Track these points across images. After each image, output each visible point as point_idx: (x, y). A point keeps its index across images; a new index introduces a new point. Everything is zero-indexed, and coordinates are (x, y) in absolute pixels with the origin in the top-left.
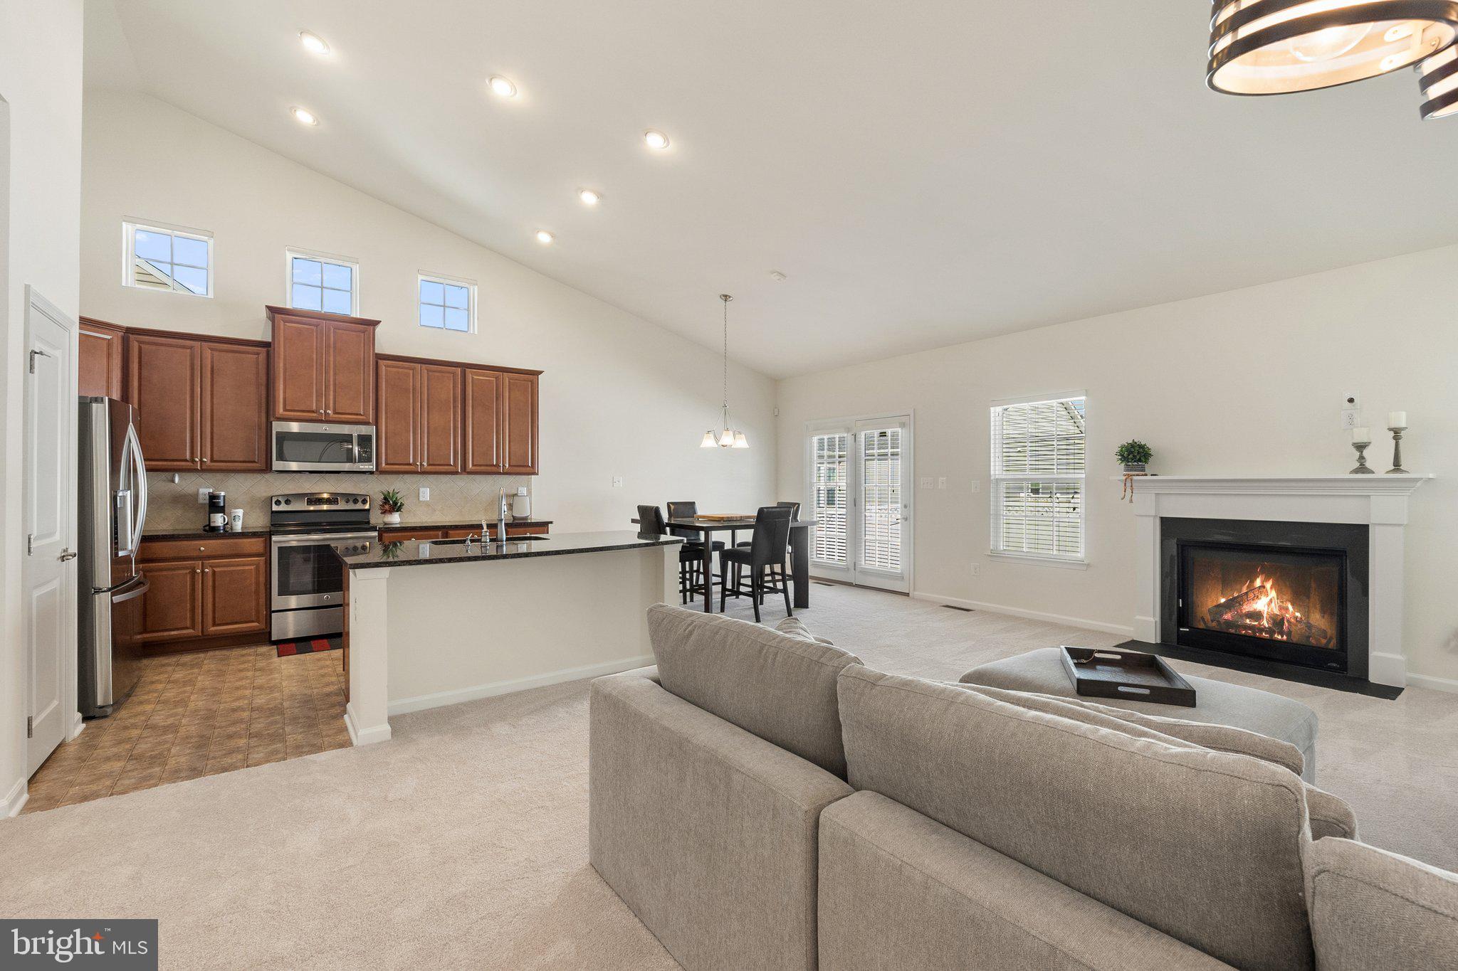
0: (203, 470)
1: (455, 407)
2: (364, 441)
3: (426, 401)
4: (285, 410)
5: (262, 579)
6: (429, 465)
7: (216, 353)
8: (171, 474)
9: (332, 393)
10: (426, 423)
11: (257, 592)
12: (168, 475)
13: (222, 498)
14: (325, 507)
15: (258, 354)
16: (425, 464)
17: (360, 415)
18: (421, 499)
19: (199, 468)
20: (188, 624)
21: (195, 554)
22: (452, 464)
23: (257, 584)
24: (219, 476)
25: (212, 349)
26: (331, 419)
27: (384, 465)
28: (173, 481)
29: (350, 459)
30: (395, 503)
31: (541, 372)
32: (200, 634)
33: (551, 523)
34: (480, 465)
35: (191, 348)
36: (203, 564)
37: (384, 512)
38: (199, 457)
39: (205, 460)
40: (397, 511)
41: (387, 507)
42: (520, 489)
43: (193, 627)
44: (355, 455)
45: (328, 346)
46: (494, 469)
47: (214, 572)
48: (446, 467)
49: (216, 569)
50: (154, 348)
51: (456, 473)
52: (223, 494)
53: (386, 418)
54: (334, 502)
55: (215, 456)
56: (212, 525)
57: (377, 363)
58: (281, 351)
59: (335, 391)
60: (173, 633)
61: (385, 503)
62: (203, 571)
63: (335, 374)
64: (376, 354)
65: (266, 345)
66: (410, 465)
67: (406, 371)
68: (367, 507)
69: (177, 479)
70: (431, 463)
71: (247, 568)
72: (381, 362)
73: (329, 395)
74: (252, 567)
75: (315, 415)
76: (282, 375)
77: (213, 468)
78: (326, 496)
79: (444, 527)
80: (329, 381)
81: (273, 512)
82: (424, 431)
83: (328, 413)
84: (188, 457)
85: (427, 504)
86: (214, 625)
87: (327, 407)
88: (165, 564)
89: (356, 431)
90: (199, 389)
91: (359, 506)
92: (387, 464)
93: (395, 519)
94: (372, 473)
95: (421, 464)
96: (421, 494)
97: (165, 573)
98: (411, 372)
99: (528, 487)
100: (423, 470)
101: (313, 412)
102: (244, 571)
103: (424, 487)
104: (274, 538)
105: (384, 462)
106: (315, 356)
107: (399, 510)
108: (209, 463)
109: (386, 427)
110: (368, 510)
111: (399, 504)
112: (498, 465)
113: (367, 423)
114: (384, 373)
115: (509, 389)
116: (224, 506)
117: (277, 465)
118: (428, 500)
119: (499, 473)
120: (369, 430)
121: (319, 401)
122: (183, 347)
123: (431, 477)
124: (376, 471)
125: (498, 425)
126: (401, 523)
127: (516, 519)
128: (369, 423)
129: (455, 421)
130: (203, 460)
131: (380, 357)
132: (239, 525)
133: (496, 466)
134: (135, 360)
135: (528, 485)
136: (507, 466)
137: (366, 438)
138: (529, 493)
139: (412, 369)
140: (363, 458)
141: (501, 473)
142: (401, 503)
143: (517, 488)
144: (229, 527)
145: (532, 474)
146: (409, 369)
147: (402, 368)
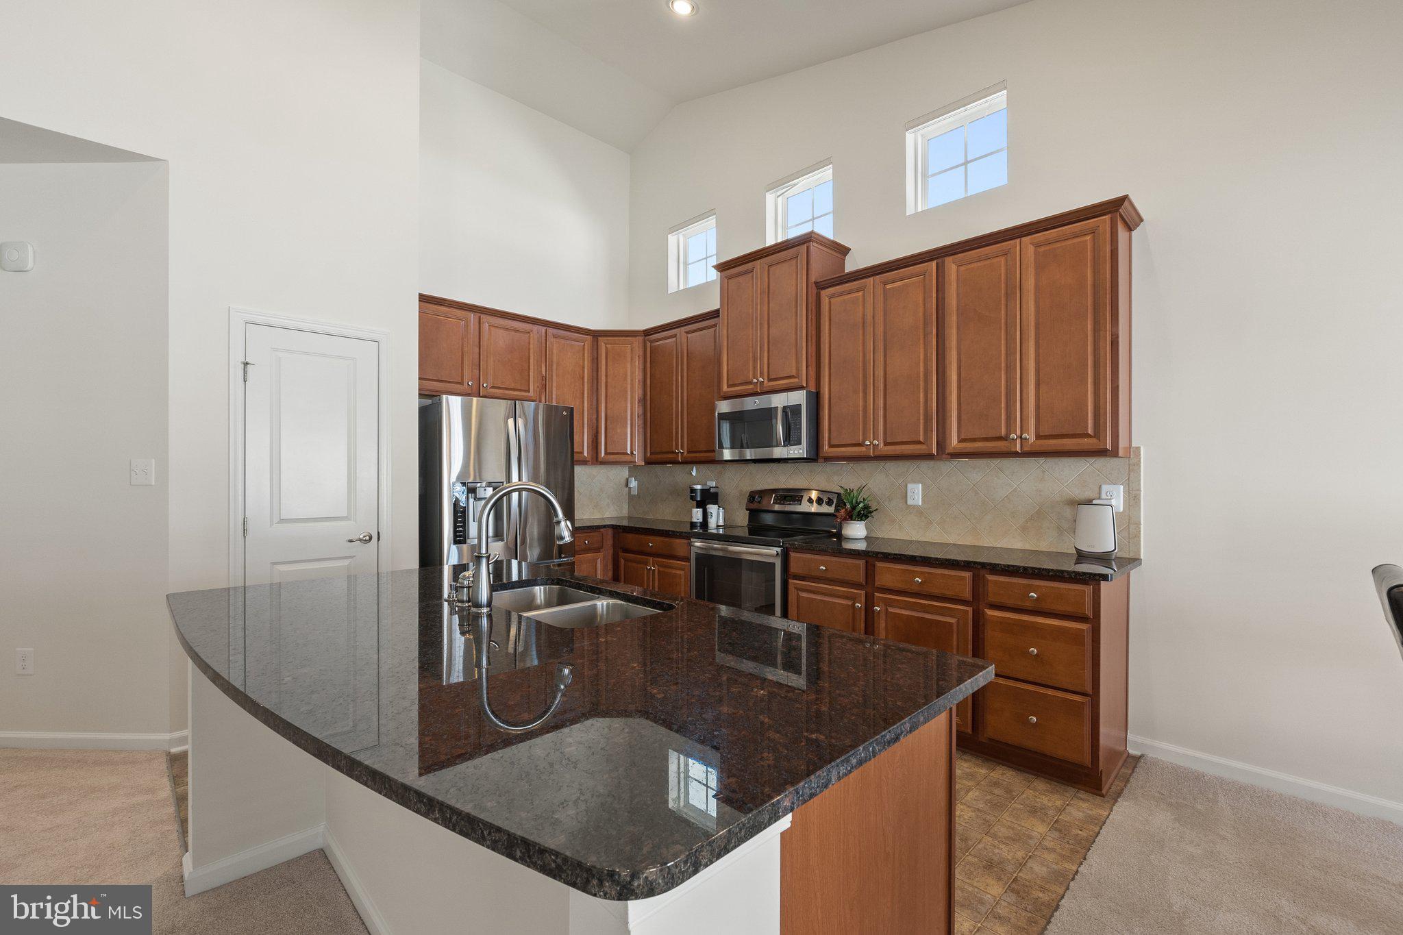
0: (682, 462)
2: (791, 412)
3: (881, 338)
6: (887, 443)
7: (689, 337)
8: (689, 466)
9: (766, 354)
10: (882, 374)
15: (711, 325)
17: (793, 377)
18: (910, 502)
19: (680, 460)
21: (648, 549)
22: (921, 440)
25: (686, 332)
26: (764, 389)
27: (826, 447)
28: (692, 474)
34: (974, 440)
35: (675, 336)
36: (652, 560)
38: (681, 449)
40: (863, 519)
41: (842, 513)
42: (1105, 488)
44: (779, 436)
45: (762, 293)
46: (1003, 445)
47: (659, 572)
48: (912, 447)
49: (660, 569)
50: (659, 344)
51: (928, 457)
52: (699, 487)
53: (830, 376)
55: (689, 447)
56: (692, 519)
57: (818, 294)
59: (768, 352)
62: (652, 569)
64: (817, 283)
65: (715, 314)
66: (859, 445)
67: (853, 295)
69: (694, 474)
70: (889, 440)
73: (763, 356)
74: (682, 572)
75: (751, 387)
77: (690, 459)
80: (764, 338)
82: (879, 387)
83: (762, 382)
84: (674, 449)
85: (919, 511)
87: (761, 374)
88: (633, 555)
89: (779, 401)
90: (680, 377)
91: (823, 508)
92: (831, 446)
95: (874, 444)
96: (906, 493)
97: (633, 564)
98: (860, 294)
99: (1127, 483)
102: (677, 576)
103: (914, 482)
104: (692, 542)
105: (826, 443)
107: (866, 517)
108: (686, 454)
111: (870, 508)
112: (1009, 437)
115: (1037, 269)
116: (703, 501)
117: (718, 453)
118: (920, 504)
119: (1014, 454)
120: (798, 398)
121: (755, 368)
122: (671, 337)
123: (925, 465)
124: (815, 456)
125: (1010, 353)
126: (866, 538)
127: (1081, 556)
128: (801, 388)
129: (926, 360)
130: (682, 451)
131: (821, 286)
132: (712, 523)
133: (1005, 438)
134: (648, 360)
135: (1130, 479)
136: (1031, 436)
137: (796, 409)
138: (1133, 498)
139: (862, 289)
140: (790, 439)
141: (1017, 453)
142: (866, 507)
143: (1100, 487)
144: (705, 524)
145: (1102, 453)
146: (859, 290)
147: (850, 292)
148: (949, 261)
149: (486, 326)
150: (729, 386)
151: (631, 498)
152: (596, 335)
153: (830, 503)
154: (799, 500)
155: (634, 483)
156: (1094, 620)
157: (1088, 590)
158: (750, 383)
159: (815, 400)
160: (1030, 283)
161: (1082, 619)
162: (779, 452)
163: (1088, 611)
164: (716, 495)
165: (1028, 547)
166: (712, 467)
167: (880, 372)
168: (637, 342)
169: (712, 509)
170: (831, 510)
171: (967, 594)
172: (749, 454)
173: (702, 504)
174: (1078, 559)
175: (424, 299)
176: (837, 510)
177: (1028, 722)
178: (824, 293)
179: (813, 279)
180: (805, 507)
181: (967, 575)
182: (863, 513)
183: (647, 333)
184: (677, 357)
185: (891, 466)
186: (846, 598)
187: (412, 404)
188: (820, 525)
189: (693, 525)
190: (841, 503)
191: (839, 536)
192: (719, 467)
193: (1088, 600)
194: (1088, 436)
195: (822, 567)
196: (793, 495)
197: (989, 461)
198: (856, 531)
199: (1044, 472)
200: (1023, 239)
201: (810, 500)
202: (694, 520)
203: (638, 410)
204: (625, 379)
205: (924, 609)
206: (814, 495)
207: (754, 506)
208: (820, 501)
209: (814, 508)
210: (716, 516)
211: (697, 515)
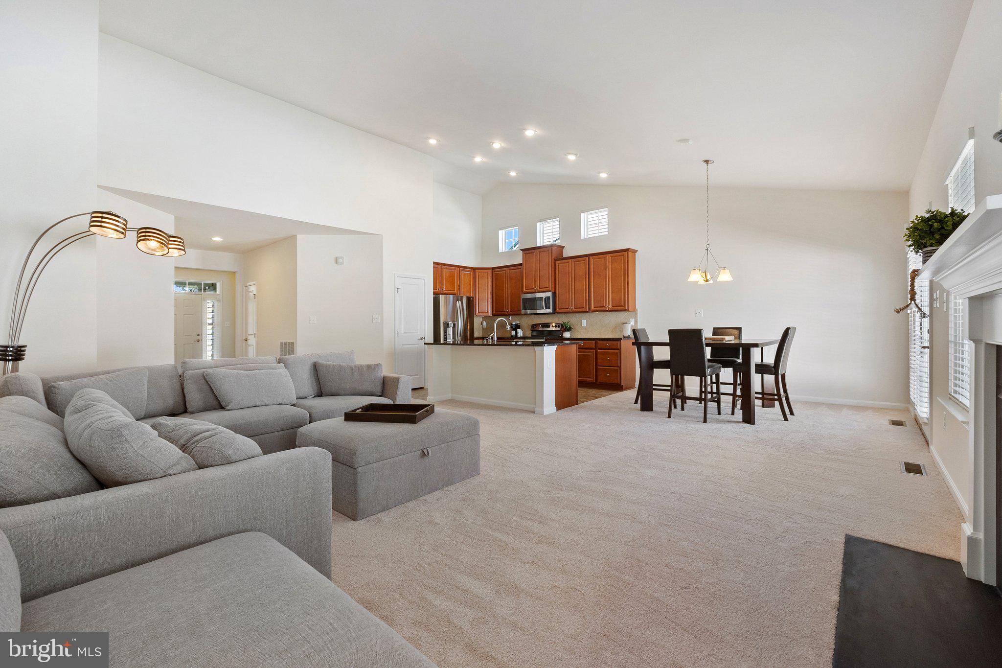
1: (585, 277)
3: (574, 277)
8: (510, 316)
9: (538, 280)
15: (520, 269)
16: (573, 308)
17: (548, 288)
18: (583, 325)
19: (507, 314)
25: (510, 270)
26: (538, 291)
28: (509, 320)
29: (543, 308)
34: (598, 307)
35: (505, 270)
40: (568, 331)
41: (563, 329)
42: (630, 319)
44: (544, 306)
45: (537, 260)
46: (604, 309)
48: (582, 309)
50: (498, 273)
51: (586, 312)
52: (514, 323)
53: (559, 288)
55: (511, 310)
57: (555, 263)
58: (525, 266)
65: (521, 265)
66: (567, 309)
69: (512, 319)
70: (576, 307)
76: (525, 275)
80: (538, 275)
82: (572, 292)
83: (537, 289)
84: (505, 310)
85: (585, 328)
87: (537, 286)
89: (543, 295)
90: (507, 285)
92: (559, 309)
94: (552, 313)
96: (581, 322)
99: (635, 318)
100: (572, 311)
103: (584, 319)
105: (558, 307)
106: (533, 265)
109: (559, 292)
114: (558, 267)
117: (523, 312)
118: (586, 326)
119: (607, 311)
120: (549, 294)
121: (535, 284)
122: (503, 271)
123: (587, 314)
124: (554, 312)
125: (606, 284)
128: (550, 291)
129: (586, 285)
130: (508, 311)
131: (556, 260)
132: (519, 335)
133: (605, 307)
134: (494, 278)
135: (635, 316)
136: (610, 306)
137: (548, 298)
138: (636, 322)
139: (568, 262)
140: (547, 307)
142: (570, 328)
143: (628, 318)
145: (625, 310)
146: (567, 263)
147: (564, 263)
148: (591, 257)
149: (443, 269)
150: (526, 289)
151: (483, 329)
152: (474, 269)
153: (559, 327)
154: (549, 326)
155: (484, 324)
156: (620, 349)
157: (619, 342)
158: (534, 289)
159: (554, 295)
160: (610, 266)
161: (618, 349)
162: (539, 311)
163: (619, 347)
164: (519, 326)
166: (518, 316)
167: (573, 287)
168: (490, 271)
169: (519, 331)
170: (559, 329)
171: (594, 347)
172: (529, 312)
173: (515, 329)
175: (434, 263)
176: (561, 329)
177: (607, 376)
178: (557, 262)
179: (553, 258)
180: (551, 329)
181: (594, 342)
182: (569, 329)
183: (493, 268)
184: (506, 278)
185: (577, 315)
187: (432, 296)
188: (555, 334)
189: (512, 336)
190: (562, 327)
191: (562, 336)
192: (520, 316)
193: (619, 344)
194: (622, 306)
196: (547, 325)
197: (604, 313)
198: (567, 335)
200: (609, 254)
201: (553, 326)
202: (512, 335)
203: (490, 296)
204: (485, 285)
205: (584, 352)
206: (554, 325)
207: (533, 329)
208: (556, 326)
209: (554, 329)
210: (520, 333)
211: (513, 333)
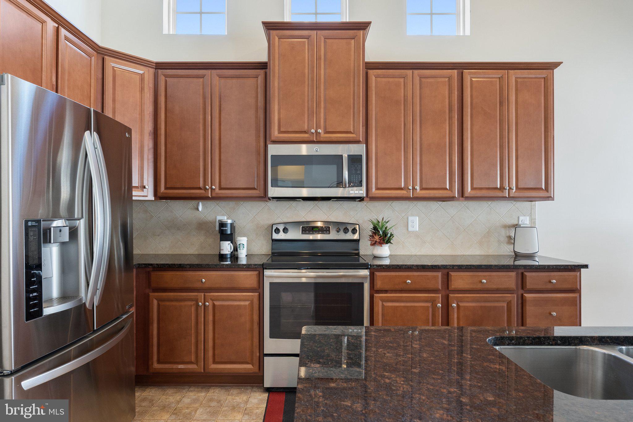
0: (213, 198)
1: (450, 118)
2: (355, 160)
3: (418, 114)
4: (280, 132)
5: (256, 318)
6: (422, 189)
7: (223, 81)
8: (196, 202)
9: (322, 110)
10: (418, 139)
11: (252, 330)
12: (193, 203)
13: (229, 226)
14: (319, 237)
15: (257, 77)
16: (418, 188)
17: (350, 132)
18: (410, 229)
19: (210, 196)
20: (193, 359)
21: (198, 285)
22: (448, 187)
23: (252, 321)
24: (232, 204)
25: (220, 77)
26: (322, 139)
27: (374, 190)
28: (198, 209)
29: (340, 184)
30: (385, 234)
31: (557, 65)
32: (202, 371)
33: (586, 266)
34: (481, 188)
35: (203, 77)
36: (204, 295)
37: (374, 244)
38: (210, 185)
39: (214, 187)
40: (387, 243)
41: (377, 238)
42: (521, 218)
43: (197, 363)
44: (345, 179)
45: (319, 59)
46: (499, 194)
47: (214, 306)
48: (441, 192)
49: (217, 303)
50: (175, 80)
51: (452, 199)
52: (229, 221)
53: (376, 135)
54: (326, 231)
55: (222, 184)
56: (222, 252)
57: (367, 73)
58: (276, 70)
59: (325, 108)
60: (180, 366)
61: (375, 233)
62: (204, 304)
63: (325, 89)
64: (367, 63)
65: (263, 66)
66: (401, 189)
67: (397, 80)
68: (356, 237)
69: (200, 208)
70: (424, 186)
71: (242, 303)
72: (371, 72)
73: (320, 112)
74: (247, 303)
75: (306, 135)
76: (276, 94)
77: (221, 195)
78: (319, 224)
79: (444, 267)
80: (320, 97)
81: (274, 241)
82: (416, 149)
83: (319, 133)
84: (201, 185)
85: (416, 235)
86: (215, 362)
87: (318, 127)
88: (176, 294)
89: (346, 150)
90: (210, 117)
91: (349, 236)
92: (377, 189)
93: (385, 251)
94: (361, 199)
95: (414, 189)
96: (410, 224)
97: (174, 303)
98: (402, 80)
99: (531, 215)
100: (415, 195)
101: (305, 132)
102: (239, 307)
103: (412, 215)
104: (267, 273)
105: (374, 187)
106: (306, 71)
107: (388, 242)
108: (217, 190)
109: (376, 146)
110: (357, 241)
111: (389, 235)
112: (502, 188)
113: (358, 142)
114: (374, 85)
115: (517, 90)
116: (231, 234)
117: (273, 192)
118: (418, 229)
119: (504, 198)
120: (359, 150)
121: (311, 120)
122: (198, 77)
123: (420, 204)
125: (501, 137)
126: (391, 256)
127: (517, 256)
130: (212, 188)
131: (369, 66)
132: (243, 254)
133: (500, 189)
134: (163, 94)
135: (532, 213)
137: (357, 159)
138: (533, 223)
139: (404, 76)
140: (351, 182)
141: (506, 197)
143: (518, 218)
144: (234, 257)
145: (548, 198)
146: (400, 77)
147: (394, 77)
148: (466, 72)
152: (101, 53)
157: (578, 274)
163: (578, 286)
165: (483, 253)
173: (230, 238)
174: (515, 258)
179: (365, 59)
182: (385, 239)
183: (160, 66)
186: (426, 301)
189: (222, 257)
193: (578, 280)
194: (542, 189)
195: (409, 281)
199: (491, 209)
200: (510, 71)
211: (227, 248)
